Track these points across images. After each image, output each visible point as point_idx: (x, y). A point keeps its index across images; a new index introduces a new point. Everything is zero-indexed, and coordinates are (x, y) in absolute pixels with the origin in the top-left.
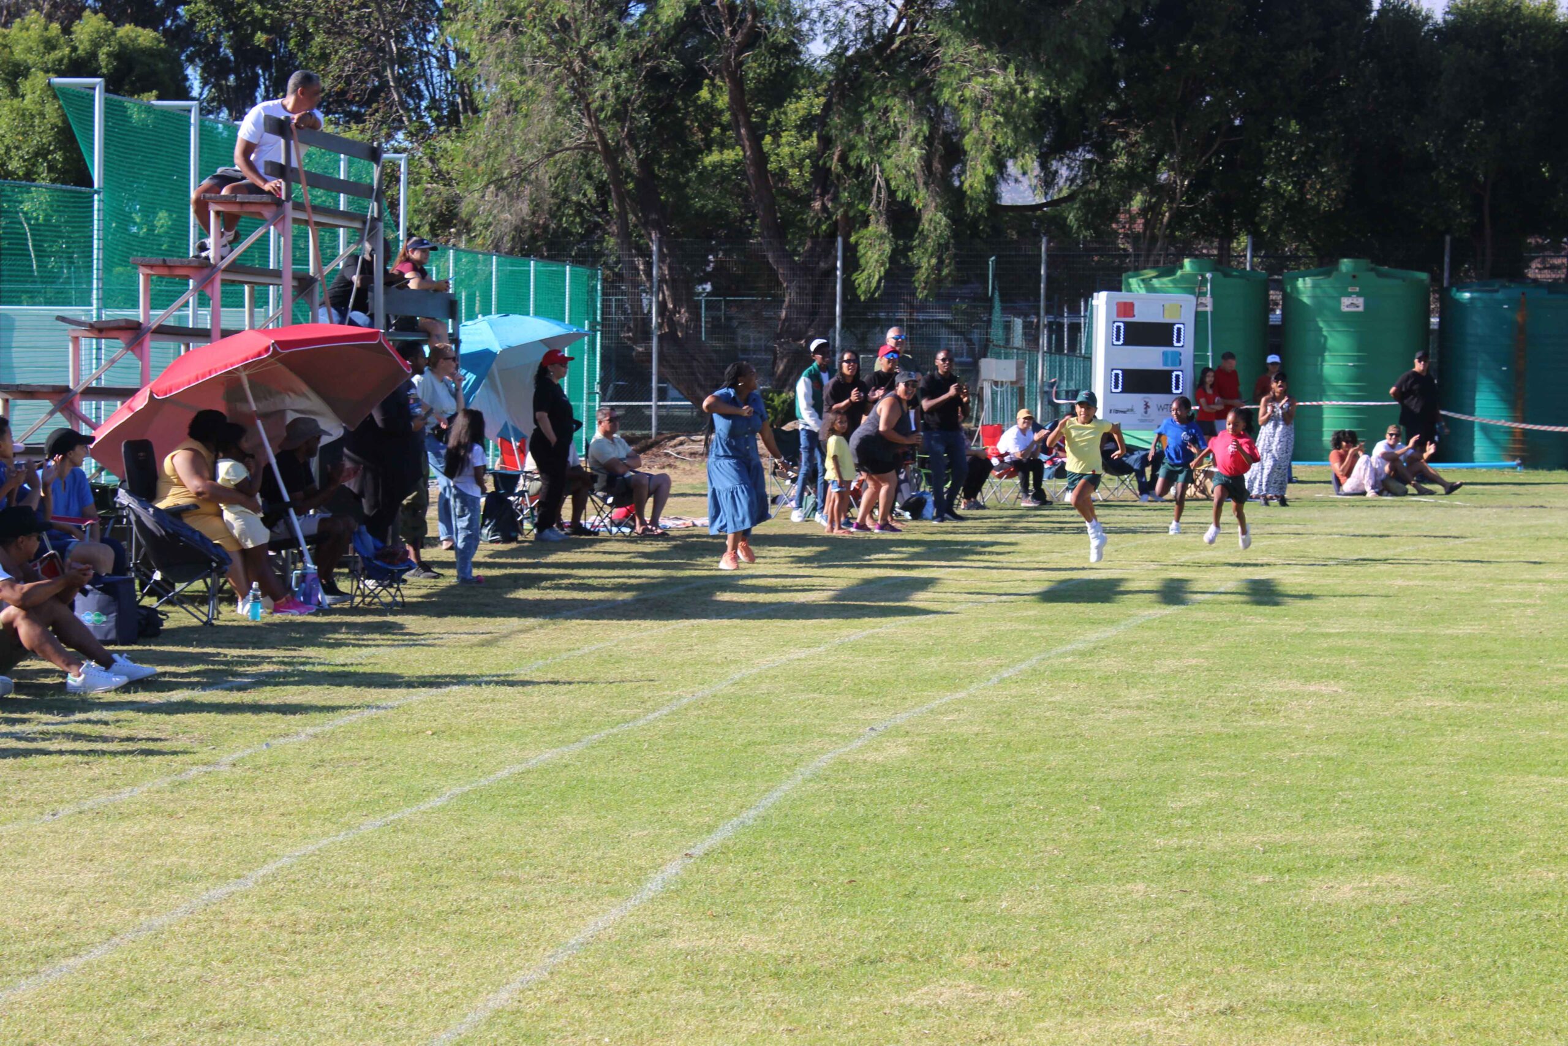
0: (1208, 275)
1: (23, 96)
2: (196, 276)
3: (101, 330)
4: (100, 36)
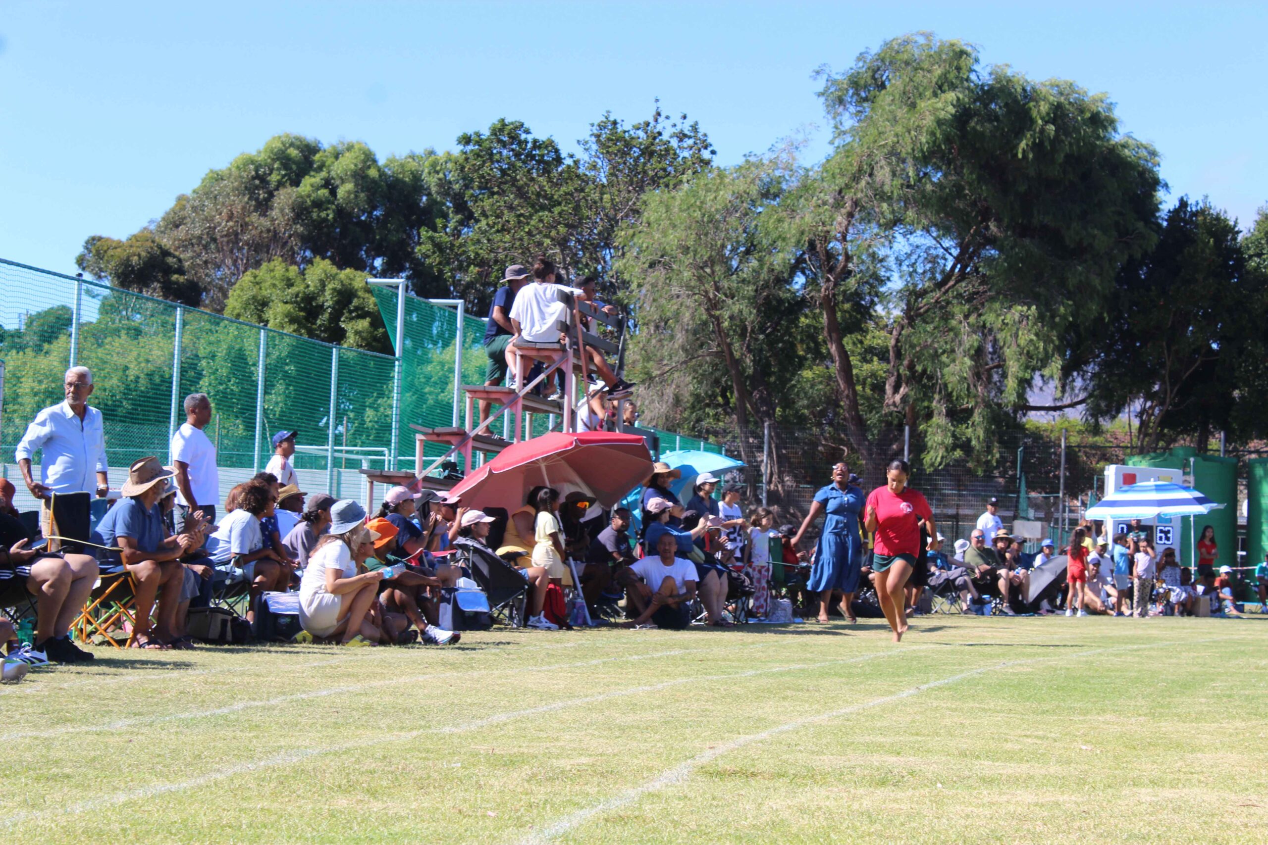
0: (1192, 460)
1: (267, 322)
2: (505, 399)
3: (438, 435)
4: (327, 277)
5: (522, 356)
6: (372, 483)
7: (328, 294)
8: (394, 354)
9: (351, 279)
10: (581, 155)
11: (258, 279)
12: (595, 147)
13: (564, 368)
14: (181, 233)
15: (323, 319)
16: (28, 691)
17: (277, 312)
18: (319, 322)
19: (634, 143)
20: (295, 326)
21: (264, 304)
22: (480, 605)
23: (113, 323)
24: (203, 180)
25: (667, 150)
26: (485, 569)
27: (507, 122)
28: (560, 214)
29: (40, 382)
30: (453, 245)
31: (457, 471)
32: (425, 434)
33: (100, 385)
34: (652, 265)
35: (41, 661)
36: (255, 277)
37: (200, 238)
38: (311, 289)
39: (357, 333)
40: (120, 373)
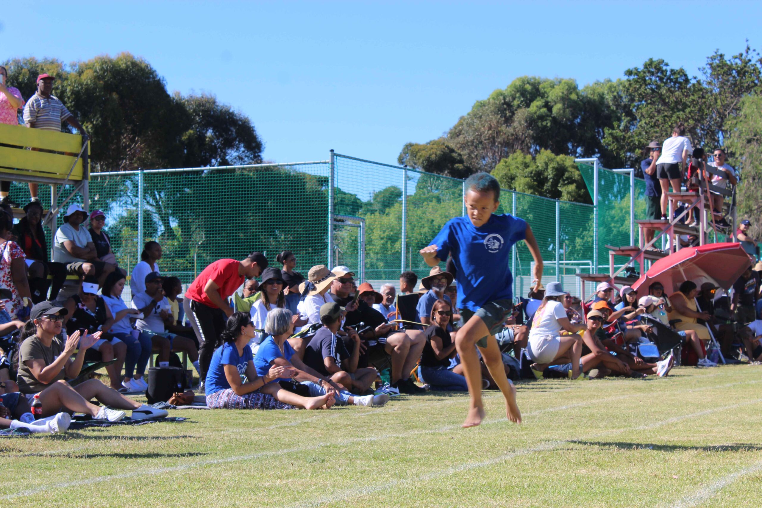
1: (515, 188)
2: (663, 228)
3: (623, 251)
4: (549, 160)
5: (672, 201)
6: (583, 282)
7: (550, 170)
8: (592, 204)
9: (563, 161)
10: (702, 77)
11: (507, 164)
12: (709, 71)
13: (698, 206)
14: (461, 139)
15: (547, 186)
16: (390, 411)
17: (520, 183)
18: (545, 188)
19: (734, 66)
20: (532, 191)
21: (513, 178)
22: (653, 353)
23: (424, 194)
24: (473, 107)
25: (754, 70)
26: (655, 331)
27: (654, 59)
28: (690, 113)
29: (384, 232)
30: (624, 137)
31: (635, 273)
32: (614, 250)
33: (418, 231)
34: (749, 141)
35: (395, 393)
36: (506, 162)
37: (472, 142)
38: (540, 168)
39: (568, 193)
40: (429, 223)
